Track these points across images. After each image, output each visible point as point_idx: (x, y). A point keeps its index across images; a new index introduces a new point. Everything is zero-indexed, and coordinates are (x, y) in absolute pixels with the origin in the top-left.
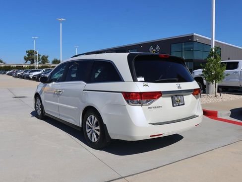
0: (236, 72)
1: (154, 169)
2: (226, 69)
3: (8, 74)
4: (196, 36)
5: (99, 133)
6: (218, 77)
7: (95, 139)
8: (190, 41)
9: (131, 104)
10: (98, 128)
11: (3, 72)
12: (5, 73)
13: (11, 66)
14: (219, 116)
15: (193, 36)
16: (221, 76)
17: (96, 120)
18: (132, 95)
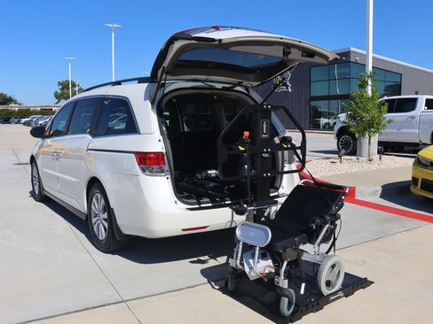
0: (413, 117)
1: (188, 288)
2: (388, 112)
3: (25, 124)
4: (354, 52)
5: (106, 225)
6: (372, 126)
7: (102, 235)
8: (344, 62)
9: (147, 173)
10: (105, 216)
11: (16, 120)
12: (19, 122)
13: (32, 109)
14: (358, 197)
15: (349, 52)
16: (377, 124)
17: (103, 201)
18: (150, 158)
